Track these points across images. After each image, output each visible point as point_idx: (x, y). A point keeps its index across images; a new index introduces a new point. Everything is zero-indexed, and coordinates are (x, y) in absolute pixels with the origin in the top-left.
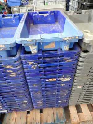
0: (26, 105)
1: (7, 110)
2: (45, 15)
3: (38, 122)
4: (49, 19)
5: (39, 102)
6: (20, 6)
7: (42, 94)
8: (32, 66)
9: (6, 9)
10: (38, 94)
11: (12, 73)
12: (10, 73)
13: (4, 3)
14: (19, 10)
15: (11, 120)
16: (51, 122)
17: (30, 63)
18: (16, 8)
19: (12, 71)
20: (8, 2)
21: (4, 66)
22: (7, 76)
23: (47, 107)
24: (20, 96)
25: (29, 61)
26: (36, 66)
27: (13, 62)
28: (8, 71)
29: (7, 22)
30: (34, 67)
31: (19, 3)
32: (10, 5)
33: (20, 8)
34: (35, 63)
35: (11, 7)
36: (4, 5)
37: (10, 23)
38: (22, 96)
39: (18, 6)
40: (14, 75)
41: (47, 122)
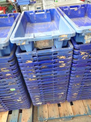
0: (61, 97)
1: (42, 102)
2: (76, 9)
3: (71, 114)
4: (80, 12)
5: (74, 94)
6: (29, 5)
7: (80, 86)
8: (83, 56)
9: (16, 8)
10: (77, 85)
11: (62, 64)
12: (61, 64)
13: (14, 3)
14: (28, 8)
15: (44, 112)
16: (84, 114)
17: (83, 53)
18: (25, 7)
19: (63, 62)
20: (18, 1)
21: (58, 57)
22: (57, 67)
23: (80, 99)
24: (60, 88)
25: (82, 52)
26: (87, 56)
27: (68, 52)
28: (60, 62)
29: (39, 17)
30: (85, 57)
31: (29, 2)
32: (19, 4)
33: (30, 7)
34: (87, 53)
35: (21, 6)
36: (14, 4)
37: (41, 18)
38: (61, 88)
39: (27, 5)
40: (63, 66)
41: (80, 114)
